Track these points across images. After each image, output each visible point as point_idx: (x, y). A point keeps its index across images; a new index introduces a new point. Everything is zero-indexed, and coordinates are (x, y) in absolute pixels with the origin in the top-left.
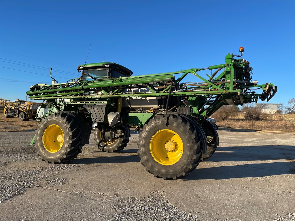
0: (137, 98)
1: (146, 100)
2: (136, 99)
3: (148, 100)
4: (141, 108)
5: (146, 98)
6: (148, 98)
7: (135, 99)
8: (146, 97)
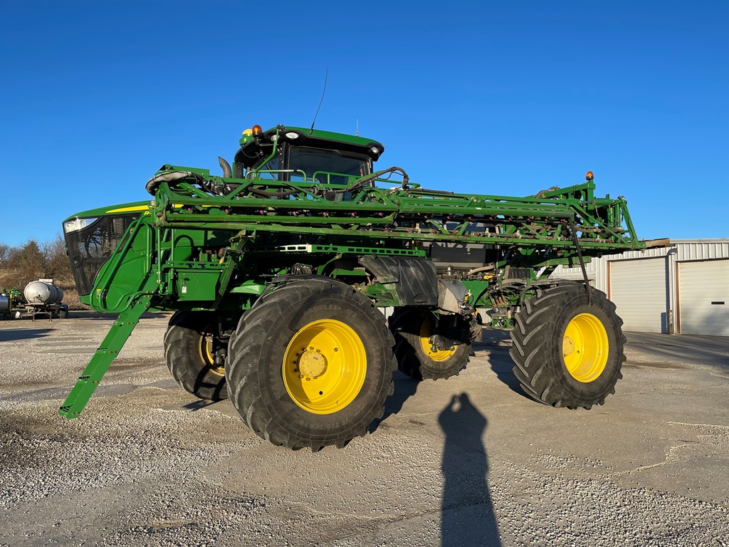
0: (447, 245)
1: (465, 249)
2: (444, 246)
3: (468, 250)
4: (449, 269)
5: (465, 246)
6: (469, 247)
7: (442, 245)
8: (465, 244)
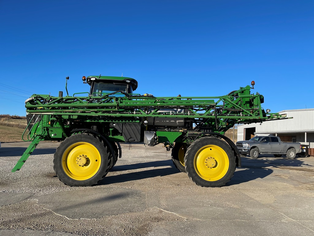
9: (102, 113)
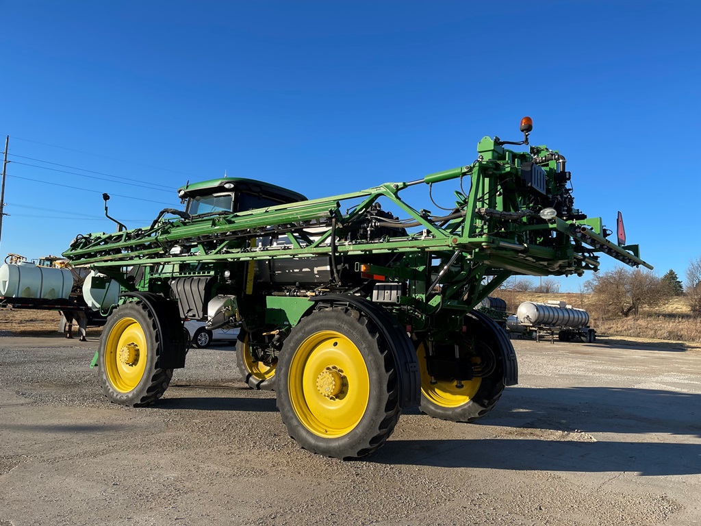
9: (147, 258)
